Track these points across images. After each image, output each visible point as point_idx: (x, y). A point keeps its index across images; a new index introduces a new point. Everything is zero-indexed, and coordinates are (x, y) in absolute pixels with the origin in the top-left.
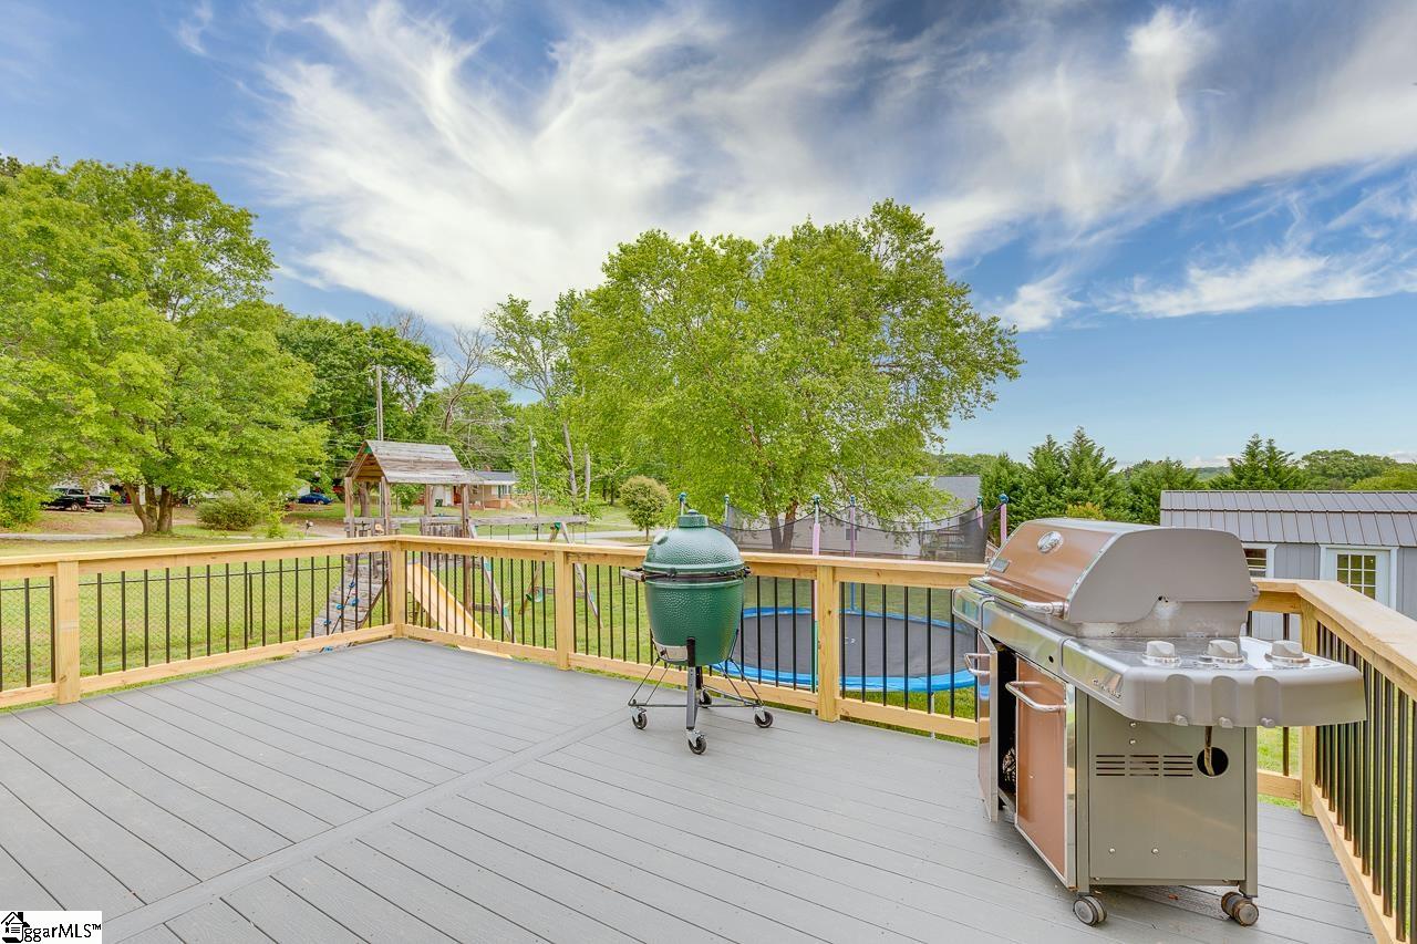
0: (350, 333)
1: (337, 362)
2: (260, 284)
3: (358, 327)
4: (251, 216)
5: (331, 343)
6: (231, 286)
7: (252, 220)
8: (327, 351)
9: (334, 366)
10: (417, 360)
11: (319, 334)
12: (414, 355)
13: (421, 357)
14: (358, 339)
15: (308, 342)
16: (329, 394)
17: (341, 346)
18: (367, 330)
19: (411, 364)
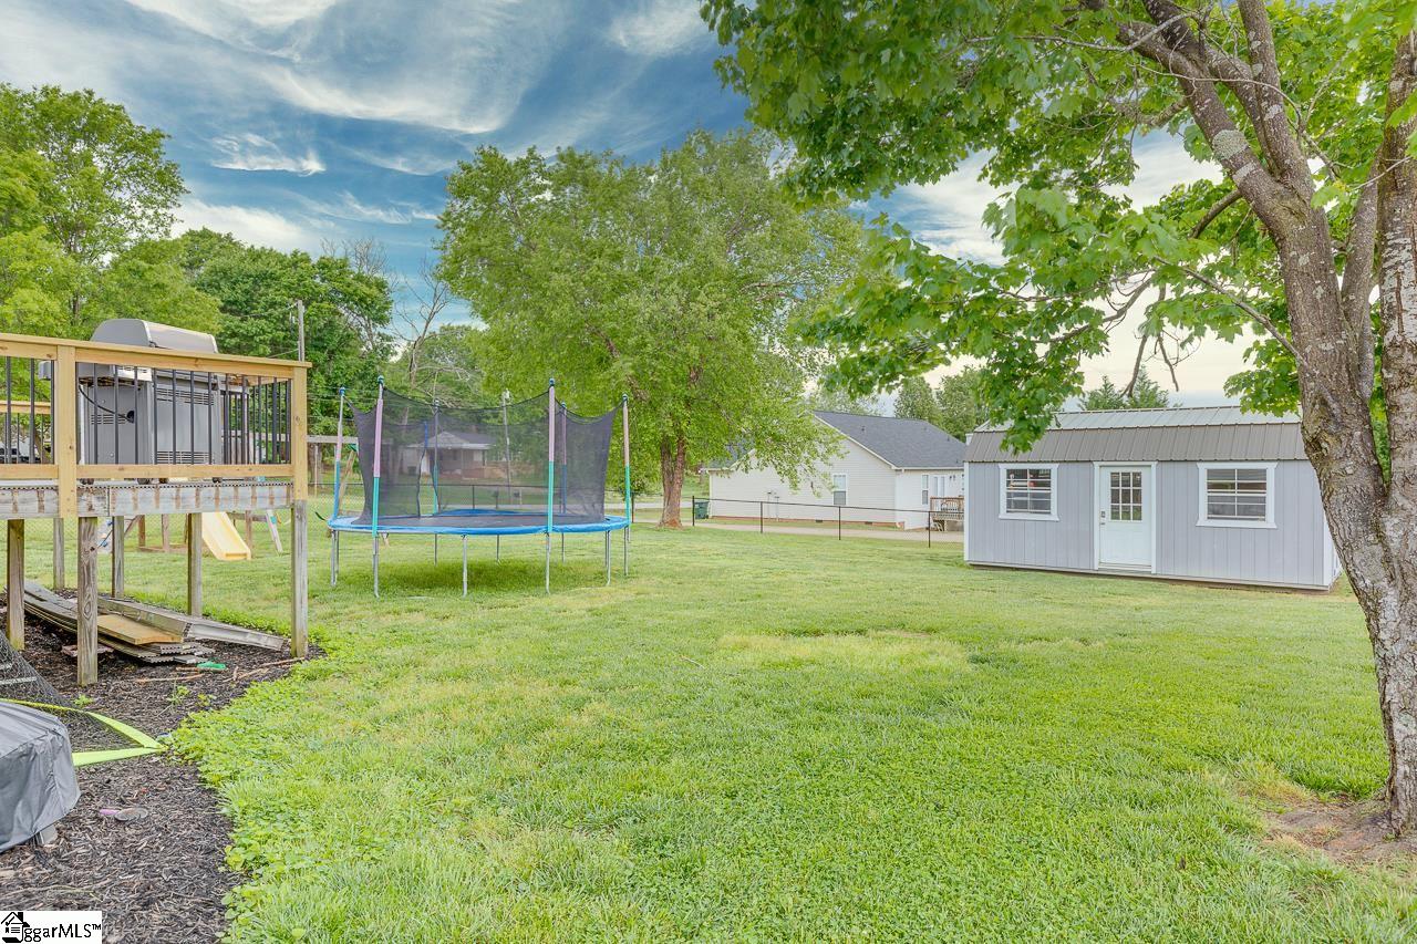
0: (295, 265)
1: (278, 299)
2: (169, 212)
3: (304, 257)
4: (163, 136)
5: (273, 277)
6: (138, 214)
7: (162, 141)
8: (268, 286)
9: (275, 303)
10: (368, 296)
11: (260, 266)
12: (366, 290)
13: (374, 291)
14: (301, 272)
15: (251, 276)
16: (268, 337)
17: (284, 281)
18: (315, 260)
19: (361, 300)
